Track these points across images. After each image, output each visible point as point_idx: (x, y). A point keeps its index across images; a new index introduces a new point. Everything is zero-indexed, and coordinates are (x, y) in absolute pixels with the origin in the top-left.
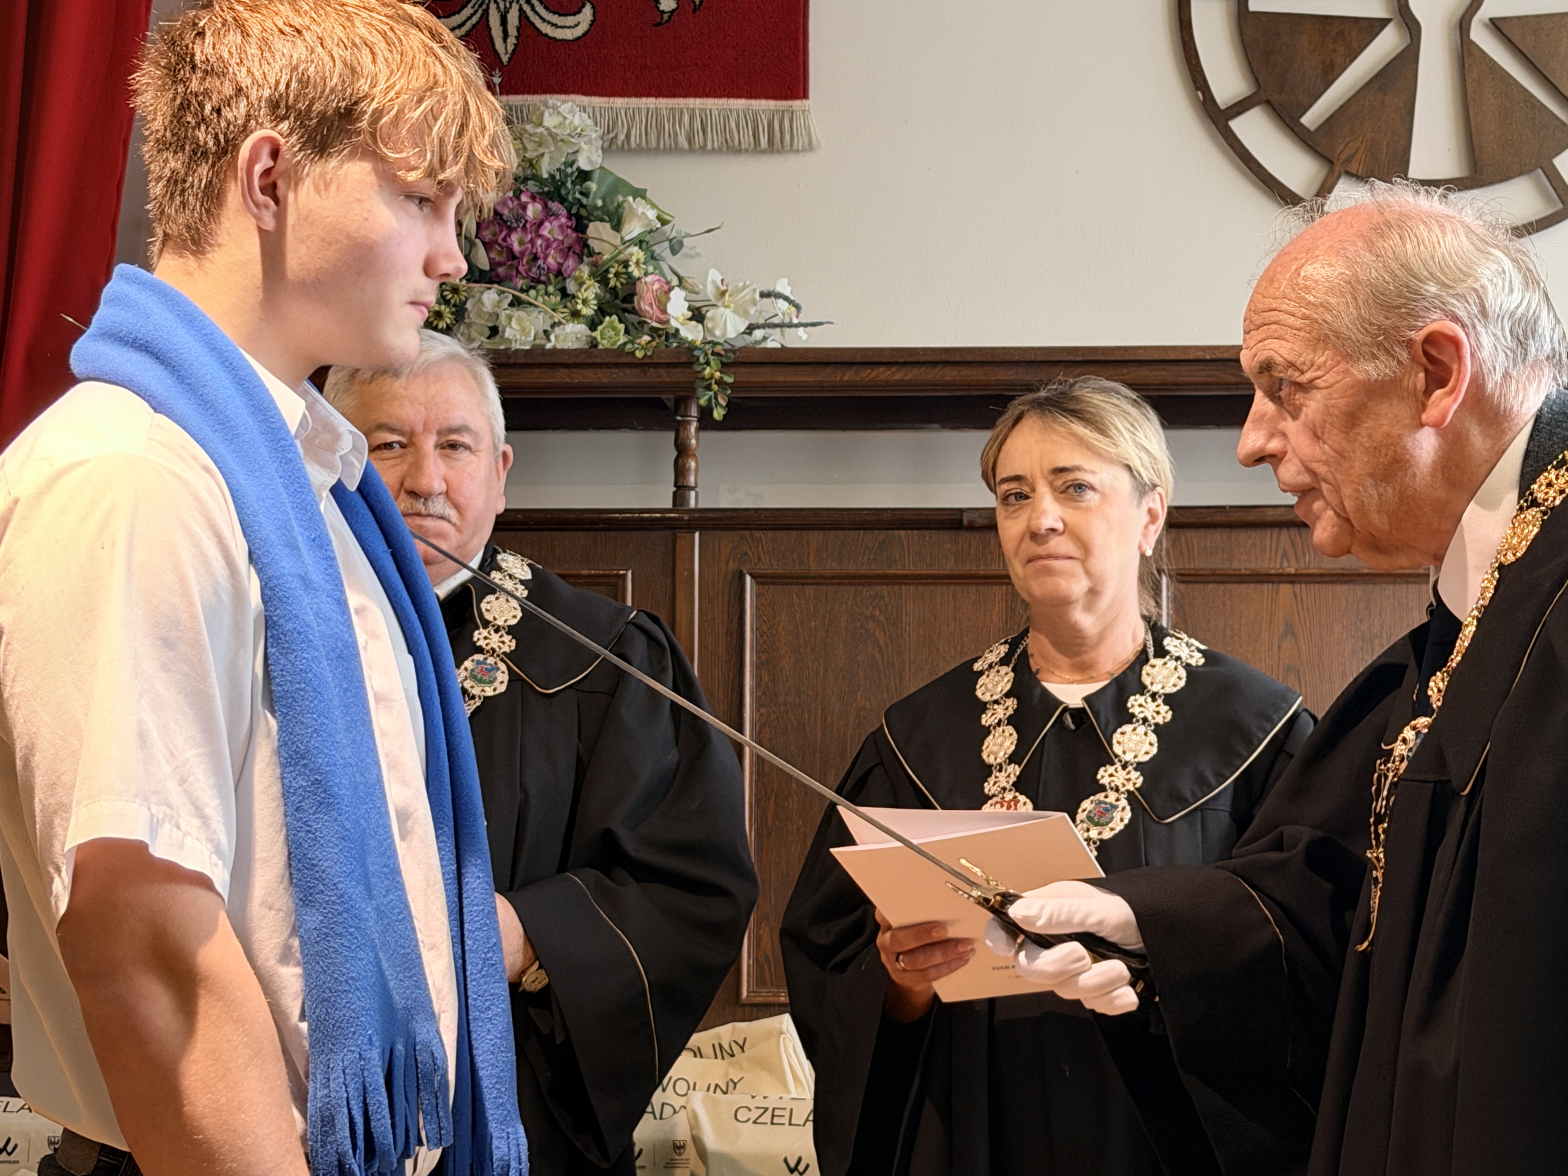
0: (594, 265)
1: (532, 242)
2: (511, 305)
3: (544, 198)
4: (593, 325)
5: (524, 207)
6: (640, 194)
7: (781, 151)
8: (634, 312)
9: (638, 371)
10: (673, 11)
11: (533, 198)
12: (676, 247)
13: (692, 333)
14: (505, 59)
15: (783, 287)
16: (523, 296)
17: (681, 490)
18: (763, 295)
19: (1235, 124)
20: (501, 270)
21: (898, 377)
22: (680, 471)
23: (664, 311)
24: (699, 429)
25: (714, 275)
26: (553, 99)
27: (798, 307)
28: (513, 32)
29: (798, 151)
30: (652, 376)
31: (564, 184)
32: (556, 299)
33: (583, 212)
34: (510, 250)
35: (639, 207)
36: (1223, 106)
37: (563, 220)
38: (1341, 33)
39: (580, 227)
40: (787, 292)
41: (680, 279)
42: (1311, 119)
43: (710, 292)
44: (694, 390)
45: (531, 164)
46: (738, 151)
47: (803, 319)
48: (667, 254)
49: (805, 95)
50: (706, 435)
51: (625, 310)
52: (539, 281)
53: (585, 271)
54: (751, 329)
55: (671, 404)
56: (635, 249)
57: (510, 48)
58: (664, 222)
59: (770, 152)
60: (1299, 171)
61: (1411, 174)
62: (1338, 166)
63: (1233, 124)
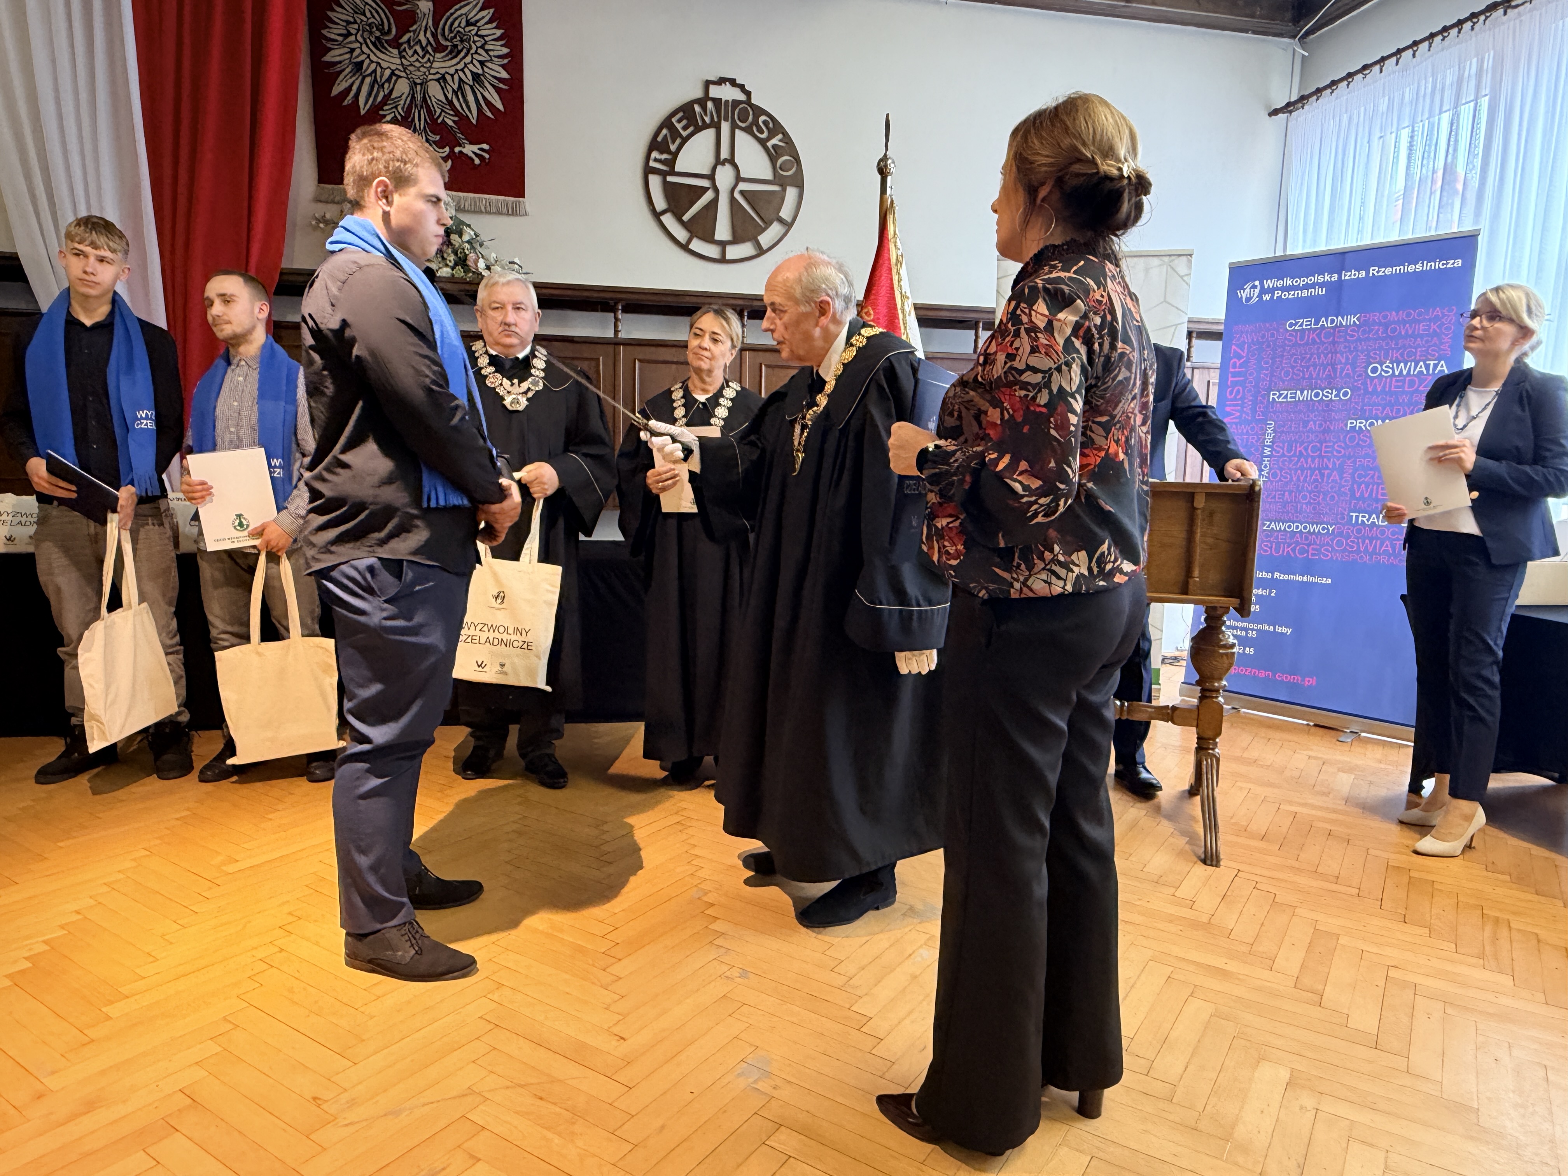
0: (452, 249)
4: (453, 270)
6: (469, 226)
7: (516, 216)
8: (467, 265)
9: (466, 285)
10: (479, 164)
12: (481, 245)
15: (517, 260)
18: (510, 263)
19: (663, 218)
23: (477, 266)
25: (494, 255)
32: (440, 259)
35: (468, 230)
36: (658, 211)
38: (696, 190)
40: (518, 262)
41: (482, 255)
42: (686, 218)
43: (491, 261)
46: (501, 214)
48: (478, 247)
49: (523, 197)
51: (463, 265)
53: (450, 251)
56: (466, 244)
58: (477, 236)
59: (513, 214)
60: (681, 234)
61: (716, 238)
62: (693, 234)
63: (661, 217)
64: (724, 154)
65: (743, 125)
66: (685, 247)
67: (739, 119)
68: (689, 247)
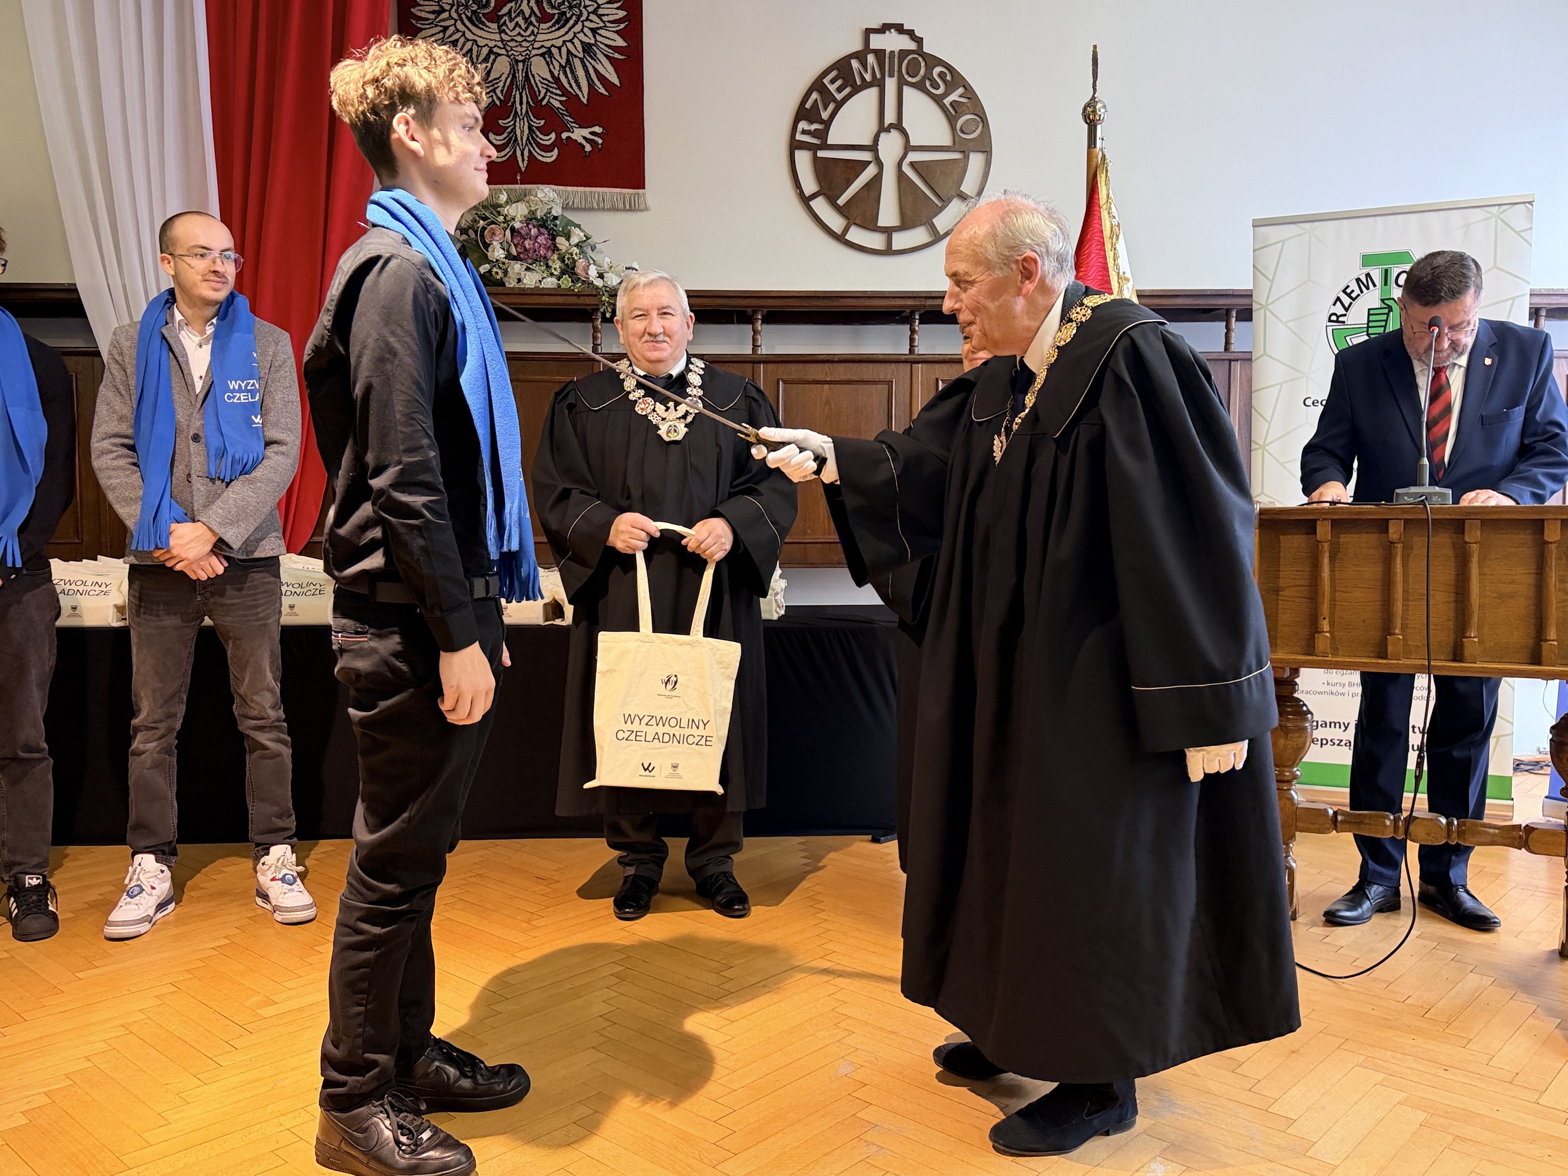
1: (534, 244)
2: (526, 270)
3: (539, 227)
4: (559, 280)
5: (530, 230)
6: (579, 226)
7: (635, 210)
8: (576, 274)
10: (590, 152)
11: (534, 227)
12: (593, 249)
13: (599, 283)
14: (523, 170)
16: (531, 266)
17: (595, 345)
19: (813, 203)
20: (522, 256)
22: (595, 338)
24: (602, 322)
25: (607, 260)
26: (541, 186)
28: (526, 158)
29: (641, 211)
30: (582, 300)
31: (546, 221)
32: (544, 268)
33: (554, 233)
34: (525, 247)
35: (577, 231)
36: (807, 195)
37: (546, 236)
38: (853, 166)
39: (553, 239)
41: (594, 261)
42: (841, 201)
44: (597, 305)
45: (533, 213)
46: (618, 210)
48: (589, 250)
49: (643, 187)
50: (605, 324)
52: (536, 260)
53: (555, 257)
55: (590, 311)
56: (575, 249)
57: (525, 165)
58: (587, 238)
59: (630, 210)
60: (836, 222)
61: (879, 225)
62: (851, 221)
63: (811, 203)
64: (890, 117)
65: (913, 80)
66: (840, 238)
67: (908, 74)
68: (847, 237)
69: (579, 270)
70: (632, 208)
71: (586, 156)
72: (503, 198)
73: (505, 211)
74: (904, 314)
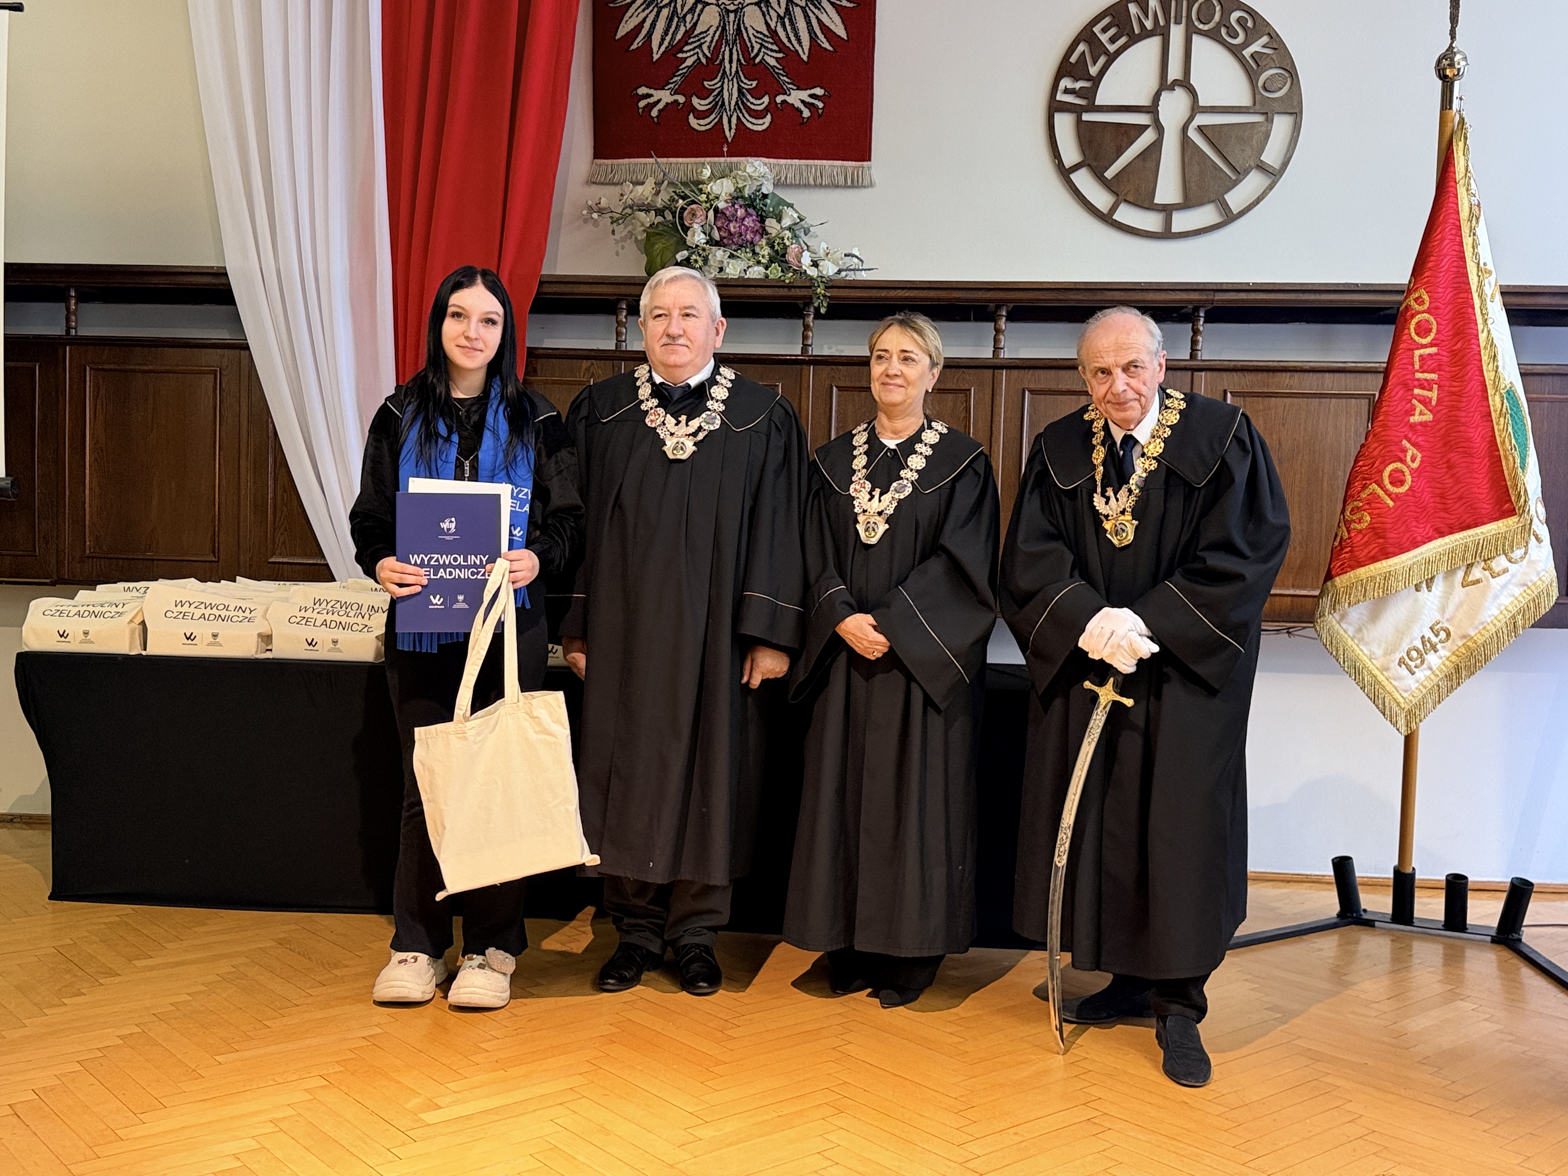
0: (768, 239)
1: (740, 227)
2: (729, 257)
3: (746, 206)
4: (767, 268)
5: (736, 211)
6: (791, 206)
7: (858, 187)
8: (786, 262)
9: (786, 290)
10: (808, 118)
11: (741, 207)
12: (807, 231)
13: (812, 272)
14: (730, 140)
15: (856, 252)
16: (735, 253)
17: (805, 347)
18: (846, 255)
19: (1074, 177)
20: (725, 241)
21: (907, 295)
22: (805, 337)
23: (800, 262)
24: (815, 318)
25: (824, 245)
26: (750, 159)
27: (862, 261)
28: (734, 126)
29: (865, 187)
30: (792, 293)
31: (755, 200)
32: (750, 255)
33: (764, 214)
34: (729, 231)
35: (790, 211)
36: (1067, 167)
37: (754, 217)
38: (1126, 131)
39: (762, 221)
40: (857, 254)
41: (808, 246)
42: (1109, 174)
43: (822, 253)
44: (811, 298)
45: (739, 190)
46: (837, 186)
47: (864, 267)
48: (802, 235)
49: (870, 160)
50: (817, 322)
51: (782, 261)
52: (742, 246)
53: (764, 242)
54: (839, 271)
55: (802, 306)
56: (787, 232)
57: (732, 134)
58: (801, 220)
59: (853, 186)
60: (1101, 199)
61: (1155, 202)
62: (1121, 197)
63: (1072, 176)
64: (1174, 72)
65: (1206, 28)
66: (1107, 219)
67: (1199, 19)
68: (1114, 217)
69: (790, 258)
70: (855, 184)
71: (803, 123)
72: (707, 173)
73: (707, 188)
74: (1184, 311)
